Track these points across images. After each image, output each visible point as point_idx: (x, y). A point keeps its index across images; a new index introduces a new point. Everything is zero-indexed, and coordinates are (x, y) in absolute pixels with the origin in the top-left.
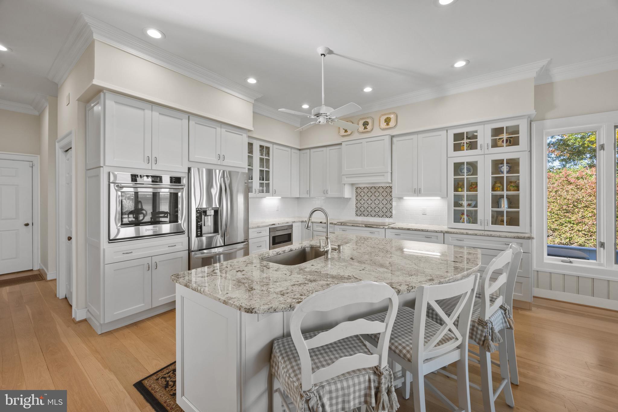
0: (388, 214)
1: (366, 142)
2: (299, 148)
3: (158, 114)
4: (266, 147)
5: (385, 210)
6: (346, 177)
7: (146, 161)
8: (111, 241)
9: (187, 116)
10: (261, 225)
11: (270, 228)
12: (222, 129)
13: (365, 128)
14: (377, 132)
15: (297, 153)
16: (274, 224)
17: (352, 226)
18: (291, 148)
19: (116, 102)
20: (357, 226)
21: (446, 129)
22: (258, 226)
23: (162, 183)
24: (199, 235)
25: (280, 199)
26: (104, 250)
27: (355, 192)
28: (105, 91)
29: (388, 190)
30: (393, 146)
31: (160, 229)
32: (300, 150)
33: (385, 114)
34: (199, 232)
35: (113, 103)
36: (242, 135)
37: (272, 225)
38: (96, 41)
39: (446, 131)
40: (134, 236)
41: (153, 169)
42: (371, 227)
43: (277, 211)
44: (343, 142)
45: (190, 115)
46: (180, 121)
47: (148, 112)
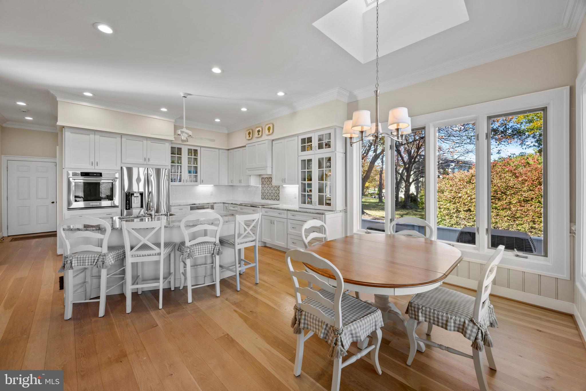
0: (277, 198)
1: (258, 145)
2: (227, 148)
3: (99, 136)
4: (194, 150)
5: (276, 195)
6: (248, 170)
7: (91, 164)
8: (69, 209)
9: (120, 136)
10: (182, 204)
11: (191, 207)
12: (148, 141)
13: (259, 134)
14: (264, 137)
15: (225, 152)
16: (195, 204)
17: (245, 206)
18: (219, 149)
19: (71, 133)
20: (247, 206)
21: (297, 135)
22: (179, 205)
23: (102, 176)
24: (128, 208)
25: (212, 186)
26: (65, 214)
27: (261, 182)
28: (65, 127)
29: (270, 180)
30: (273, 147)
31: (100, 204)
32: (228, 150)
33: (267, 124)
34: (128, 207)
35: (70, 133)
36: (165, 144)
37: (193, 204)
38: (58, 102)
39: (297, 137)
40: (83, 207)
41: (96, 168)
42: (256, 207)
43: (211, 195)
44: (246, 144)
45: (121, 135)
46: (115, 139)
47: (92, 136)
